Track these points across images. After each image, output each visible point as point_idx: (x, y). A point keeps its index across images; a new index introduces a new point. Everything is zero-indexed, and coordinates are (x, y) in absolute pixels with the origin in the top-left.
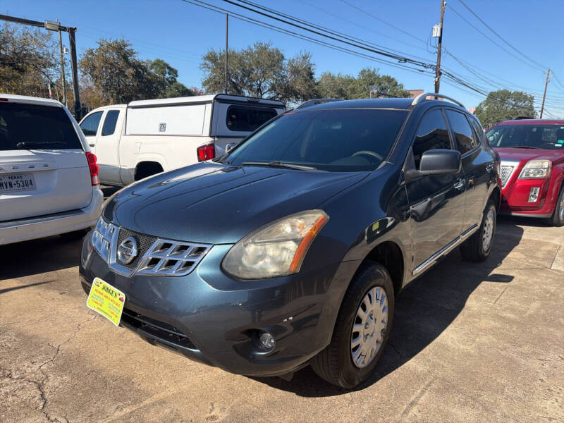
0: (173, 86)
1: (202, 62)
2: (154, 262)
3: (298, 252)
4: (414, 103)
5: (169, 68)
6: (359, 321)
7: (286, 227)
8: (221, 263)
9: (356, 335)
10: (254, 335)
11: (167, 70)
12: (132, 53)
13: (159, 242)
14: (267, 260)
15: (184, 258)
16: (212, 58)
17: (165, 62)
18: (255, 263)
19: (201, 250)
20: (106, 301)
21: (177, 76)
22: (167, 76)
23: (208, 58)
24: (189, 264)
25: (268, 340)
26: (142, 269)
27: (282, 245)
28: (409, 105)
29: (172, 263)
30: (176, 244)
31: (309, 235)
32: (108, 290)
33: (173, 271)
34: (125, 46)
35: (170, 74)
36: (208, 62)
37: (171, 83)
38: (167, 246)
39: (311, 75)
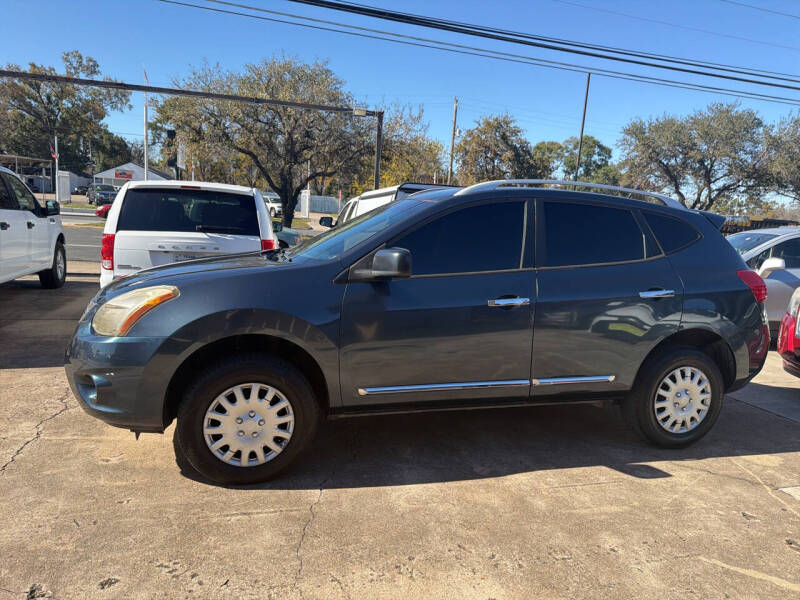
0: (601, 171)
1: (621, 136)
3: (129, 318)
5: (600, 147)
11: (597, 150)
12: (515, 132)
17: (596, 139)
21: (610, 157)
22: (596, 158)
23: (627, 132)
34: (507, 123)
35: (599, 155)
36: (628, 137)
37: (599, 167)
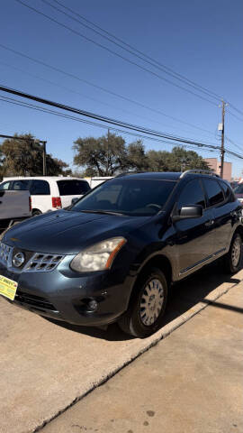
1: (73, 145)
2: (34, 265)
3: (110, 258)
4: (181, 177)
6: (144, 301)
7: (104, 246)
8: (70, 264)
9: (143, 309)
10: (87, 301)
13: (37, 254)
14: (94, 263)
15: (50, 263)
16: (80, 142)
18: (87, 264)
19: (59, 258)
20: (6, 288)
23: (77, 143)
24: (52, 266)
25: (94, 304)
26: (27, 269)
27: (101, 255)
28: (178, 178)
29: (43, 265)
30: (46, 255)
31: (116, 250)
32: (7, 282)
33: (45, 270)
36: (77, 145)
38: (40, 257)
39: (143, 152)
